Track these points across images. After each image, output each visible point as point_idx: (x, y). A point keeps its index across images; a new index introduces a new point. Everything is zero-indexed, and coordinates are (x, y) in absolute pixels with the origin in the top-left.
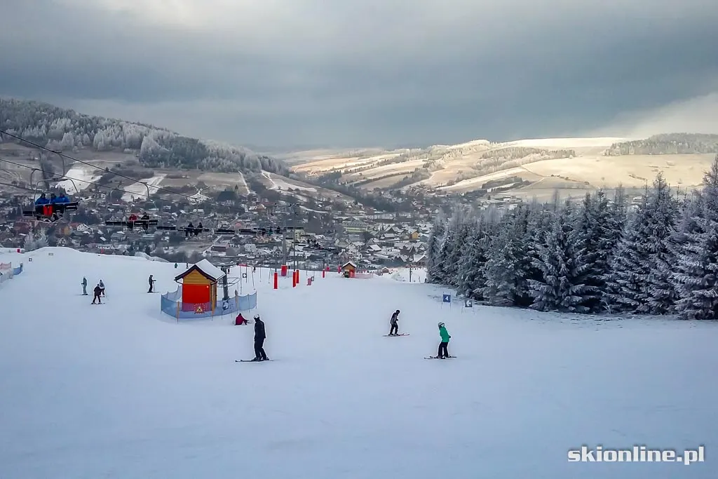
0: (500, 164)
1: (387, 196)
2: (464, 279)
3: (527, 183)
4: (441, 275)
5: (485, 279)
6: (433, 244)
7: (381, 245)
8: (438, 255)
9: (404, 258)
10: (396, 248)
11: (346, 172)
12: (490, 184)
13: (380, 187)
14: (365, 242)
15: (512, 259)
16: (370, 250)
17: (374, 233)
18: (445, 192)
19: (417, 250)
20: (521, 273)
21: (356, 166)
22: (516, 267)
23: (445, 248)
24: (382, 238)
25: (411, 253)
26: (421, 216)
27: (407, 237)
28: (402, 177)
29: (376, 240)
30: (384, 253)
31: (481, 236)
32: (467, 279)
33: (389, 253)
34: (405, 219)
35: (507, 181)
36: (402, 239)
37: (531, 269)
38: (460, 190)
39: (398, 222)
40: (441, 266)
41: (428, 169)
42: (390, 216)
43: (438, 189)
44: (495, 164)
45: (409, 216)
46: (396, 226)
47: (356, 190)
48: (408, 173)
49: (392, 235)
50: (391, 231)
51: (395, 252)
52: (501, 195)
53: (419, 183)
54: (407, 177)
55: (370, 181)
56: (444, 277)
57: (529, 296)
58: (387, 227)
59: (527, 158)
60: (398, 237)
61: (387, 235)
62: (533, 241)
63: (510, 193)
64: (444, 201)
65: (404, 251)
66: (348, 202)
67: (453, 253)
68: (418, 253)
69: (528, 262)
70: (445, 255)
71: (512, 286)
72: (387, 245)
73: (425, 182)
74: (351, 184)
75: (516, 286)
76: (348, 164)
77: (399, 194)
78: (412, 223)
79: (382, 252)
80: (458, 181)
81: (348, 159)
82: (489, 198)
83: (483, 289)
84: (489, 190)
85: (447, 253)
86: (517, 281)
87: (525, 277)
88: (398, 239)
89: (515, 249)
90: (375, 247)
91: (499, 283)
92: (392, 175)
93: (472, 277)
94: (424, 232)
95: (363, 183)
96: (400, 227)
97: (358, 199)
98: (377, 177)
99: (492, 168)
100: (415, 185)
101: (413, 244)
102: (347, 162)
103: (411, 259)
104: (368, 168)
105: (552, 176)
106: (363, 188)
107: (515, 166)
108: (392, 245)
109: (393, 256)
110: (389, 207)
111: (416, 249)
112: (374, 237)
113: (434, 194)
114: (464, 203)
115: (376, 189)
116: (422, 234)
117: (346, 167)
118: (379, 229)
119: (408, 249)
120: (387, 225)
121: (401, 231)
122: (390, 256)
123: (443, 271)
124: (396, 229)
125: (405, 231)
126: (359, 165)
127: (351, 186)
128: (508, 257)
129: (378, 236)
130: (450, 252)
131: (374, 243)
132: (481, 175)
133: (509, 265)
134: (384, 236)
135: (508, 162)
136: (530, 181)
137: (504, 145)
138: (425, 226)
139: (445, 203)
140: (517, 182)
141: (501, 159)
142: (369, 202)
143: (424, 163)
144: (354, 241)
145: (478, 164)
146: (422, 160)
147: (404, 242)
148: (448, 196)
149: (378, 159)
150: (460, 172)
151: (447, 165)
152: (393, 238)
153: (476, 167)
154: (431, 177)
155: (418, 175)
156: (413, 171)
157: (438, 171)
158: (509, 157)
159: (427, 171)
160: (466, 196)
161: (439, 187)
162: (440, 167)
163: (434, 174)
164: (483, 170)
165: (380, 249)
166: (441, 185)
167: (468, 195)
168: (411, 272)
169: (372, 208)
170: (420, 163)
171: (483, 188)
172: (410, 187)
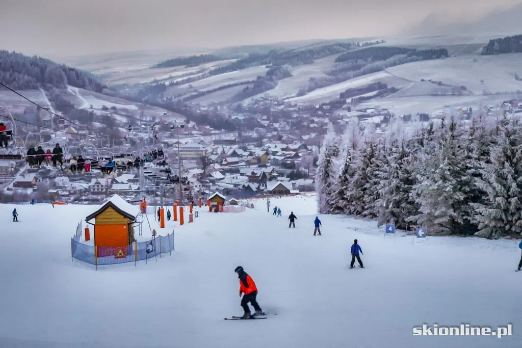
0: (359, 67)
1: (225, 112)
2: (387, 207)
3: (394, 90)
4: (342, 203)
5: (419, 205)
6: (327, 166)
7: (224, 172)
8: (335, 180)
9: (254, 186)
10: (242, 174)
11: (172, 85)
12: (349, 93)
13: (216, 102)
14: (204, 168)
15: (449, 181)
16: (211, 178)
17: (214, 157)
18: (296, 105)
19: (268, 177)
20: (460, 196)
21: (183, 76)
22: (455, 189)
23: (346, 172)
24: (224, 163)
25: (263, 179)
26: (269, 135)
27: (256, 161)
28: (242, 87)
29: (217, 166)
30: (229, 181)
32: (391, 206)
33: (234, 181)
34: (249, 140)
35: (370, 88)
36: (248, 163)
37: (472, 191)
38: (315, 101)
39: (243, 142)
40: (341, 193)
41: (274, 77)
42: (231, 136)
43: (286, 101)
44: (354, 68)
45: (255, 135)
46: (240, 148)
47: (186, 106)
48: (248, 82)
49: (236, 159)
50: (234, 154)
51: (242, 180)
52: (364, 105)
53: (262, 95)
54: (247, 88)
55: (203, 94)
56: (345, 206)
57: (472, 222)
58: (229, 149)
59: (392, 59)
60: (244, 161)
61: (230, 160)
62: (469, 157)
63: (373, 103)
64: (295, 115)
65: (253, 178)
66: (179, 121)
67: (356, 177)
68: (270, 179)
69: (467, 183)
70: (346, 179)
71: (451, 212)
72: (232, 171)
73: (270, 93)
74: (179, 98)
75: (454, 212)
76: (174, 74)
77: (239, 109)
78: (259, 143)
79: (226, 180)
80: (311, 89)
81: (172, 68)
82: (349, 110)
83: (417, 217)
84: (349, 100)
85: (348, 177)
86: (456, 205)
87: (466, 201)
88: (244, 163)
89: (451, 168)
90: (218, 175)
91: (436, 209)
92: (230, 86)
93: (397, 204)
94: (274, 153)
95: (193, 97)
96: (245, 149)
97: (189, 116)
98: (211, 88)
99: (351, 73)
100: (258, 97)
101: (264, 169)
102: (171, 72)
103: (262, 188)
104: (199, 78)
105: (422, 80)
106: (194, 102)
107: (378, 70)
108: (237, 171)
109: (239, 185)
110: (229, 126)
111: (267, 175)
112: (214, 162)
113: (282, 107)
114: (319, 116)
115: (213, 104)
116: (272, 157)
117: (171, 78)
118: (219, 152)
119: (258, 175)
120: (228, 147)
121: (247, 153)
122: (236, 185)
123: (343, 199)
124: (240, 152)
125: (251, 154)
126: (187, 75)
127: (179, 101)
128: (444, 179)
129: (219, 161)
130: (352, 175)
131: (216, 170)
132: (339, 81)
133: (446, 187)
134: (226, 160)
135: (369, 66)
136: (396, 87)
137: (363, 45)
138: (276, 147)
139: (297, 117)
140: (382, 89)
141: (360, 62)
142: (203, 120)
143: (267, 69)
144: (190, 169)
145: (334, 69)
146: (264, 66)
147: (251, 166)
148: (299, 109)
149: (210, 66)
150: (312, 79)
151: (296, 71)
152: (237, 163)
153: (332, 73)
154: (277, 87)
155: (260, 85)
156: (255, 79)
157: (285, 79)
158: (370, 59)
159: (271, 79)
160: (321, 108)
161: (288, 98)
162: (287, 75)
163: (280, 83)
164: (340, 76)
165: (223, 176)
166: (289, 96)
167: (324, 107)
168: (268, 202)
169: (208, 127)
170: (262, 69)
171: (340, 97)
172: (252, 99)
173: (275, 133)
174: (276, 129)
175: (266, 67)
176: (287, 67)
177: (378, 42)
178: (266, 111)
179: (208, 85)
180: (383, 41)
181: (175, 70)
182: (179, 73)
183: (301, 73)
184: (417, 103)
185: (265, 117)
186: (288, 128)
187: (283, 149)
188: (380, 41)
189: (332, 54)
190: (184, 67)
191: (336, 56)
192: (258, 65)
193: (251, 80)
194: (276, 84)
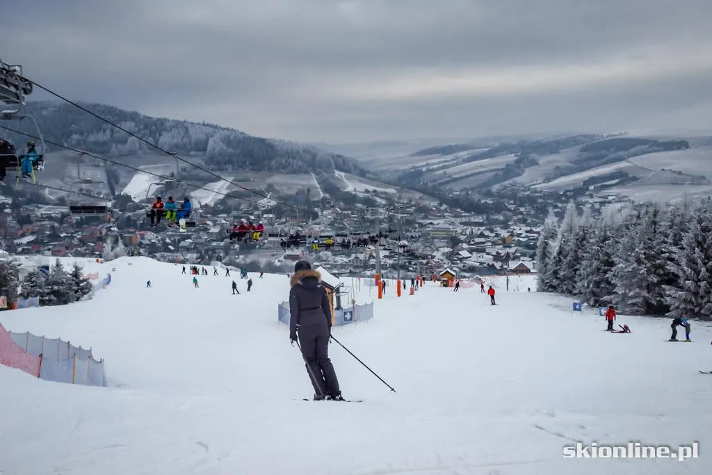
0: (602, 157)
1: (476, 197)
2: (588, 287)
3: (635, 179)
4: (555, 282)
5: (614, 286)
6: (545, 248)
7: (471, 251)
8: (550, 261)
9: (498, 265)
10: (488, 254)
11: (428, 171)
12: (593, 180)
13: (468, 187)
14: (452, 248)
15: (643, 263)
16: (460, 257)
17: (462, 238)
18: (541, 192)
19: (512, 256)
20: (654, 279)
21: (439, 163)
22: (649, 272)
23: (560, 253)
24: (472, 243)
25: (507, 258)
26: (515, 218)
27: (500, 242)
28: (492, 174)
29: (465, 246)
30: (475, 260)
31: (605, 239)
32: (591, 286)
33: (481, 260)
34: (497, 222)
35: (611, 176)
36: (494, 244)
37: (665, 274)
38: (559, 187)
39: (490, 224)
40: (556, 273)
41: (521, 165)
42: (480, 219)
43: (532, 187)
44: (597, 158)
45: (501, 218)
46: (487, 229)
47: (439, 190)
48: (498, 170)
49: (482, 240)
50: (482, 235)
51: (487, 259)
52: (605, 192)
53: (510, 181)
54: (497, 175)
55: (455, 180)
56: (559, 285)
57: (664, 303)
58: (476, 230)
59: (634, 150)
60: (490, 241)
61: (477, 240)
62: (666, 243)
63: (614, 191)
64: (540, 201)
65: (497, 257)
66: (433, 204)
67: (569, 258)
68: (514, 259)
69: (662, 267)
70: (560, 260)
71: (645, 293)
72: (478, 251)
73: (518, 179)
74: (434, 183)
75: (648, 293)
76: (430, 162)
77: (489, 194)
78: (505, 225)
79: (472, 259)
80: (556, 177)
81: (428, 156)
82: (591, 196)
83: (612, 297)
84: (592, 188)
85: (562, 258)
86: (650, 287)
87: (659, 284)
88: (490, 244)
89: (647, 252)
90: (464, 254)
91: (630, 291)
92: (480, 173)
93: (597, 284)
94: (519, 235)
95: (447, 182)
96: (492, 231)
97: (443, 200)
98: (463, 175)
99: (594, 162)
100: (506, 183)
101: (508, 250)
102: (428, 159)
103: (505, 267)
104: (453, 165)
105: (663, 170)
106: (448, 187)
107: (620, 159)
108: (483, 251)
109: (484, 263)
110: (478, 209)
111: (511, 255)
112: (462, 242)
113: (528, 193)
114: (562, 202)
115: (466, 189)
116: (516, 239)
117: (427, 165)
118: (468, 233)
119: (502, 255)
120: (477, 228)
121: (493, 235)
122: (481, 263)
123: (557, 278)
124: (487, 233)
125: (497, 235)
126: (442, 162)
127: (435, 186)
128: (639, 262)
129: (467, 241)
130: (565, 257)
131: (463, 249)
132: (582, 170)
133: (641, 270)
134: (474, 241)
135: (612, 156)
136: (638, 176)
137: (607, 136)
138: (520, 229)
139: (542, 203)
140: (624, 178)
141: (604, 152)
142: (455, 203)
143: (516, 158)
144: (440, 247)
145: (578, 158)
146: (513, 155)
147: (496, 247)
148: (544, 194)
149: (464, 154)
150: (557, 168)
151: (542, 160)
152: (484, 243)
153: (576, 162)
154: (525, 175)
155: (509, 171)
156: (504, 167)
157: (533, 167)
158: (612, 150)
159: (519, 167)
160: (565, 194)
161: (534, 185)
162: (535, 163)
163: (527, 170)
164: (584, 165)
165: (470, 255)
166: (535, 183)
167: (568, 193)
168: (508, 280)
169: (459, 210)
170: (511, 158)
171: (584, 185)
172: (501, 185)
173: (520, 217)
174: (521, 213)
175: (515, 156)
176: (534, 156)
177: (621, 134)
178: (513, 196)
179: (461, 172)
180: (626, 133)
181: (432, 158)
182: (435, 161)
183: (547, 161)
184: (656, 191)
185: (512, 202)
186: (533, 212)
187: (527, 232)
188: (623, 132)
189: (578, 144)
190: (439, 155)
191: (580, 147)
192: (507, 154)
193: (500, 167)
194: (523, 172)
